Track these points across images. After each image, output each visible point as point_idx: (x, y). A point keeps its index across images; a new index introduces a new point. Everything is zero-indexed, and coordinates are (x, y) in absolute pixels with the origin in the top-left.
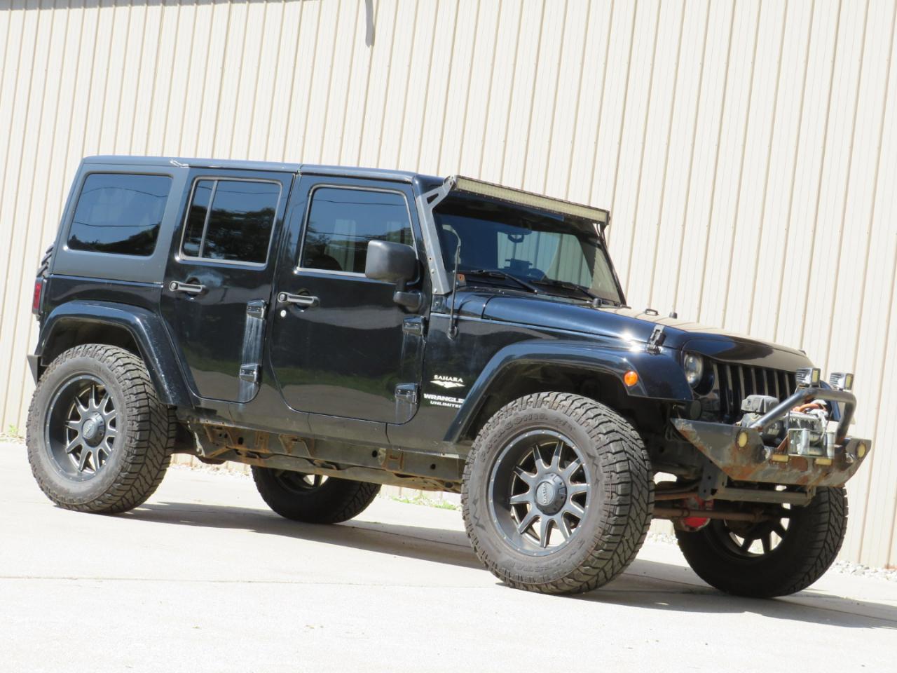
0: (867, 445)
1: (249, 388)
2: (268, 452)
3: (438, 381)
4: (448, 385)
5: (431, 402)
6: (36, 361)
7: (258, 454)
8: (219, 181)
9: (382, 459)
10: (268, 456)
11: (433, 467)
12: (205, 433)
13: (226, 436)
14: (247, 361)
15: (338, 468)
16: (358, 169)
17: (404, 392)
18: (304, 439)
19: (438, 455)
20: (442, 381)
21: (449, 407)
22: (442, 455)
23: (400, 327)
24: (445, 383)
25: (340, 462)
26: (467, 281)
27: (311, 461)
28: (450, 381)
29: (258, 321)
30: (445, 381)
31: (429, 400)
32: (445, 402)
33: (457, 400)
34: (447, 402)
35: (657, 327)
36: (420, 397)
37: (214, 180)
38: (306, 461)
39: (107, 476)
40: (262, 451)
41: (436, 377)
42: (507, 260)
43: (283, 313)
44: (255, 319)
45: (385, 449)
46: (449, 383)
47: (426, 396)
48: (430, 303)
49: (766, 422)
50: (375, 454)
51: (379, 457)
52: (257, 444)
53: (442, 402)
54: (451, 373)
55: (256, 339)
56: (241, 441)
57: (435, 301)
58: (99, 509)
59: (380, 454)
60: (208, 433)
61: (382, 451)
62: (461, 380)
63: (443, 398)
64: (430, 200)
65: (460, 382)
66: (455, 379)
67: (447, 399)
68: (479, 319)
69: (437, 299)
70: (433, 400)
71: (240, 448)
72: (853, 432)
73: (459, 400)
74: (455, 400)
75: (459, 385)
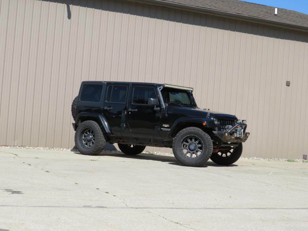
0: (249, 133)
1: (123, 128)
2: (127, 141)
6: (75, 125)
7: (124, 141)
10: (127, 142)
11: (163, 143)
12: (113, 138)
13: (118, 138)
14: (123, 123)
15: (142, 144)
17: (157, 128)
18: (135, 138)
19: (164, 140)
23: (155, 115)
25: (143, 142)
26: (168, 105)
27: (136, 142)
31: (162, 129)
35: (208, 113)
40: (126, 141)
41: (163, 125)
42: (174, 100)
43: (130, 113)
44: (124, 114)
46: (166, 126)
47: (161, 129)
49: (231, 131)
50: (150, 140)
54: (166, 124)
55: (124, 118)
56: (121, 139)
58: (93, 154)
60: (114, 138)
61: (152, 140)
63: (165, 129)
64: (160, 89)
66: (167, 125)
67: (166, 129)
71: (120, 140)
72: (247, 131)
73: (169, 129)
74: (167, 129)
75: (168, 126)
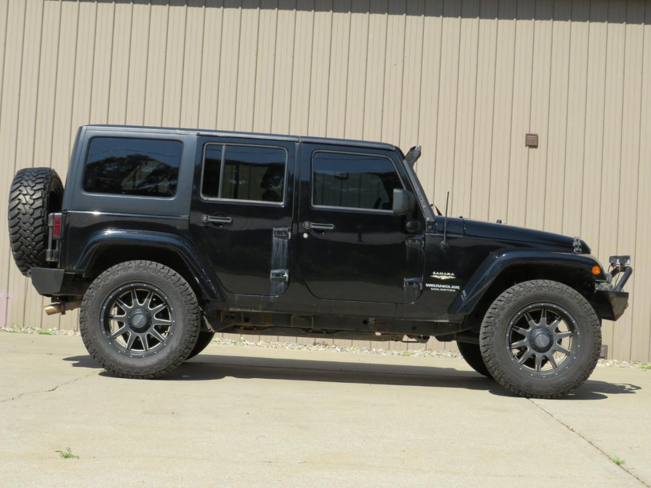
1: (280, 285)
3: (435, 275)
4: (443, 278)
5: (432, 289)
7: (257, 327)
8: (226, 145)
9: (372, 325)
13: (233, 317)
14: (277, 268)
15: (327, 333)
16: (326, 139)
17: (411, 283)
19: (433, 321)
20: (439, 275)
21: (444, 291)
22: (435, 321)
23: (403, 243)
24: (441, 276)
28: (445, 275)
29: (283, 242)
30: (441, 275)
31: (429, 288)
32: (441, 288)
33: (451, 286)
34: (444, 288)
36: (424, 285)
37: (223, 145)
38: (301, 330)
39: (172, 353)
40: (261, 325)
41: (434, 273)
43: (305, 236)
44: (281, 240)
45: (374, 319)
47: (427, 285)
48: (424, 227)
50: (366, 322)
51: (369, 324)
52: (262, 321)
53: (440, 288)
54: (445, 270)
55: (283, 253)
56: (247, 320)
57: (428, 226)
59: (370, 322)
61: (371, 320)
62: (453, 274)
63: (440, 286)
65: (452, 276)
66: (449, 274)
67: (444, 286)
68: (462, 236)
69: (429, 225)
70: (433, 287)
73: (453, 287)
74: (449, 287)
75: (452, 277)
